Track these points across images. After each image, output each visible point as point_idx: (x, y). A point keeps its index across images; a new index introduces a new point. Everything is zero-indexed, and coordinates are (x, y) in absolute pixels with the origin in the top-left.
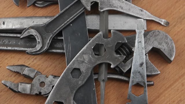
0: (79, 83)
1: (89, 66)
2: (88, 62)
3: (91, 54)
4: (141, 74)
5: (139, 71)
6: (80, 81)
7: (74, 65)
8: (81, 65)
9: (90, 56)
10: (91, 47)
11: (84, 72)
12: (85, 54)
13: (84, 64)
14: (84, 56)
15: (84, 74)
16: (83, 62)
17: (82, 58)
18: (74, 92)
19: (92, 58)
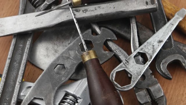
0: (63, 79)
1: (75, 62)
2: (73, 58)
3: (78, 51)
4: (153, 48)
5: (154, 45)
6: (64, 77)
7: (58, 60)
8: (66, 60)
9: (77, 52)
10: (78, 43)
11: (69, 68)
12: (71, 50)
13: (69, 60)
14: (70, 52)
15: (68, 70)
16: (68, 58)
17: (68, 54)
18: (56, 88)
19: (78, 54)
